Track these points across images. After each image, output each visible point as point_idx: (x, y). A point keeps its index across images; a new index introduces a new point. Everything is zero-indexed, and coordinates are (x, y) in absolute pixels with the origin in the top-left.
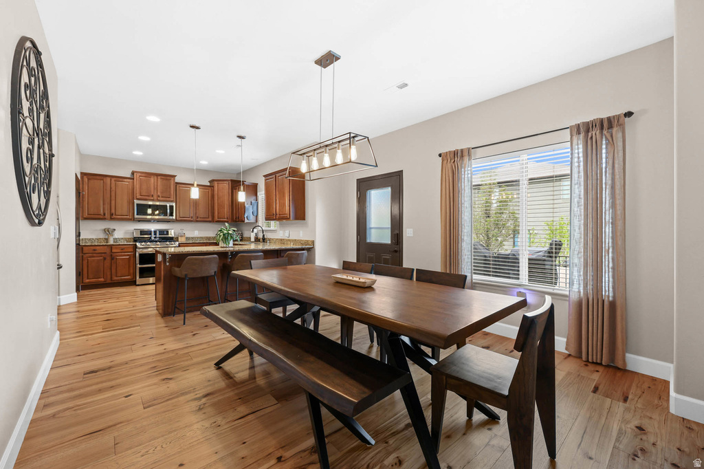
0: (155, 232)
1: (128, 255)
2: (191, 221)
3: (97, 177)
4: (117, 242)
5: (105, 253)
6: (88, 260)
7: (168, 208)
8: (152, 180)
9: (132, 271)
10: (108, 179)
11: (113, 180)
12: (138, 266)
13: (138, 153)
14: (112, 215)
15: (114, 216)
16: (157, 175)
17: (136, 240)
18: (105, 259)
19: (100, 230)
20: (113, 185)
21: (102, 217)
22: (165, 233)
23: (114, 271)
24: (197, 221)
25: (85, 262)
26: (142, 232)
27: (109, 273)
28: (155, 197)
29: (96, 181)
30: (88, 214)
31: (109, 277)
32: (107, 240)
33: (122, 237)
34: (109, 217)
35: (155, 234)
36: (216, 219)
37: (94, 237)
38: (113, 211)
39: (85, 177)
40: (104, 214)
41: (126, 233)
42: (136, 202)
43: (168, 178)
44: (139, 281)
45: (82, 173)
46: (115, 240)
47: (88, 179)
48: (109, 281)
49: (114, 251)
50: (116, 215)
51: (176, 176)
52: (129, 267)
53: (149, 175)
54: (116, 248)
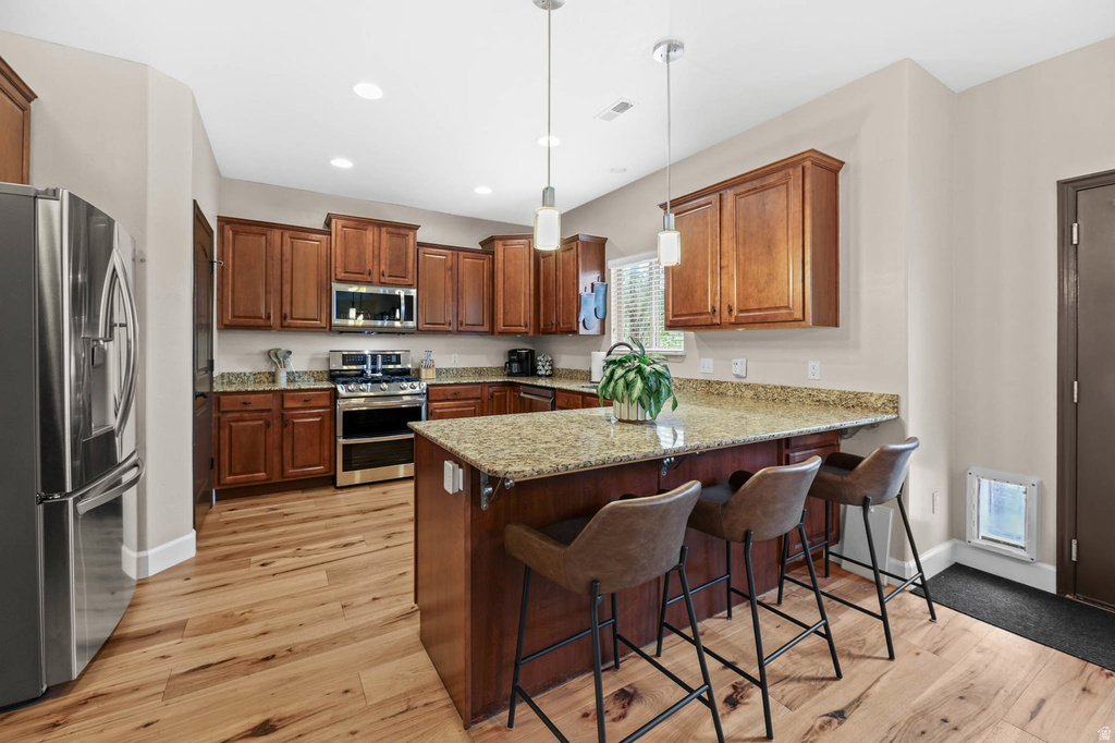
0: (374, 357)
1: (318, 415)
2: (449, 332)
3: (254, 229)
4: (294, 381)
5: (269, 410)
6: (231, 427)
7: (403, 301)
8: (370, 235)
9: (326, 454)
10: (276, 234)
11: (287, 235)
12: (341, 441)
13: (342, 163)
14: (284, 317)
15: (289, 321)
16: (380, 224)
17: (334, 376)
18: (268, 425)
19: (259, 353)
20: (287, 248)
21: (261, 322)
22: (394, 359)
23: (287, 453)
24: (459, 332)
25: (225, 434)
26: (348, 359)
27: (276, 460)
28: (375, 277)
29: (251, 237)
30: (233, 316)
31: (277, 468)
32: (273, 377)
33: (305, 370)
34: (278, 322)
35: (374, 362)
37: (247, 370)
38: (287, 309)
39: (227, 227)
40: (269, 317)
41: (313, 360)
42: (336, 287)
43: (402, 231)
44: (343, 477)
45: (221, 220)
46: (291, 377)
47: (235, 233)
48: (276, 479)
49: (288, 404)
50: (292, 318)
51: (417, 227)
52: (321, 443)
53: (362, 223)
54: (293, 398)
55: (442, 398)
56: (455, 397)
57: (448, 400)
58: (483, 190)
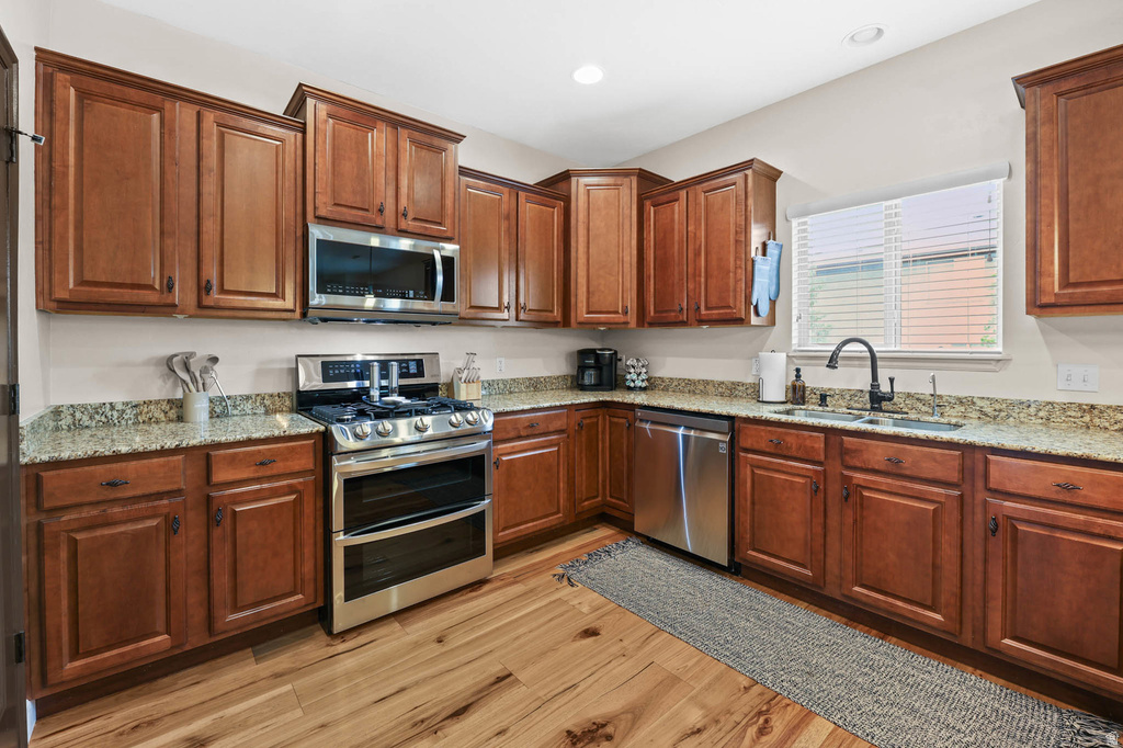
0: (385, 366)
1: (291, 490)
3: (132, 93)
4: (224, 415)
5: (179, 492)
6: (74, 543)
7: (439, 267)
8: (378, 140)
9: (308, 568)
10: (185, 114)
11: (210, 117)
12: (341, 540)
14: (204, 288)
15: (215, 296)
16: (396, 122)
17: (305, 402)
18: (172, 525)
19: (147, 363)
20: (211, 145)
21: (151, 298)
22: (412, 367)
23: (222, 581)
25: (59, 564)
26: (332, 369)
27: (195, 598)
28: (390, 223)
29: (123, 110)
30: (81, 282)
31: (197, 615)
33: (246, 392)
34: (191, 299)
35: (385, 374)
36: (581, 312)
37: (118, 398)
38: (211, 272)
39: (61, 77)
40: (170, 288)
41: (261, 373)
42: (317, 232)
43: (437, 142)
44: (345, 613)
45: (43, 56)
46: (220, 410)
47: (82, 95)
48: (196, 640)
49: (220, 476)
50: (223, 291)
51: (457, 138)
52: (297, 546)
53: (362, 115)
54: (233, 460)
55: (512, 434)
56: (529, 431)
57: (520, 438)
58: (589, 75)
